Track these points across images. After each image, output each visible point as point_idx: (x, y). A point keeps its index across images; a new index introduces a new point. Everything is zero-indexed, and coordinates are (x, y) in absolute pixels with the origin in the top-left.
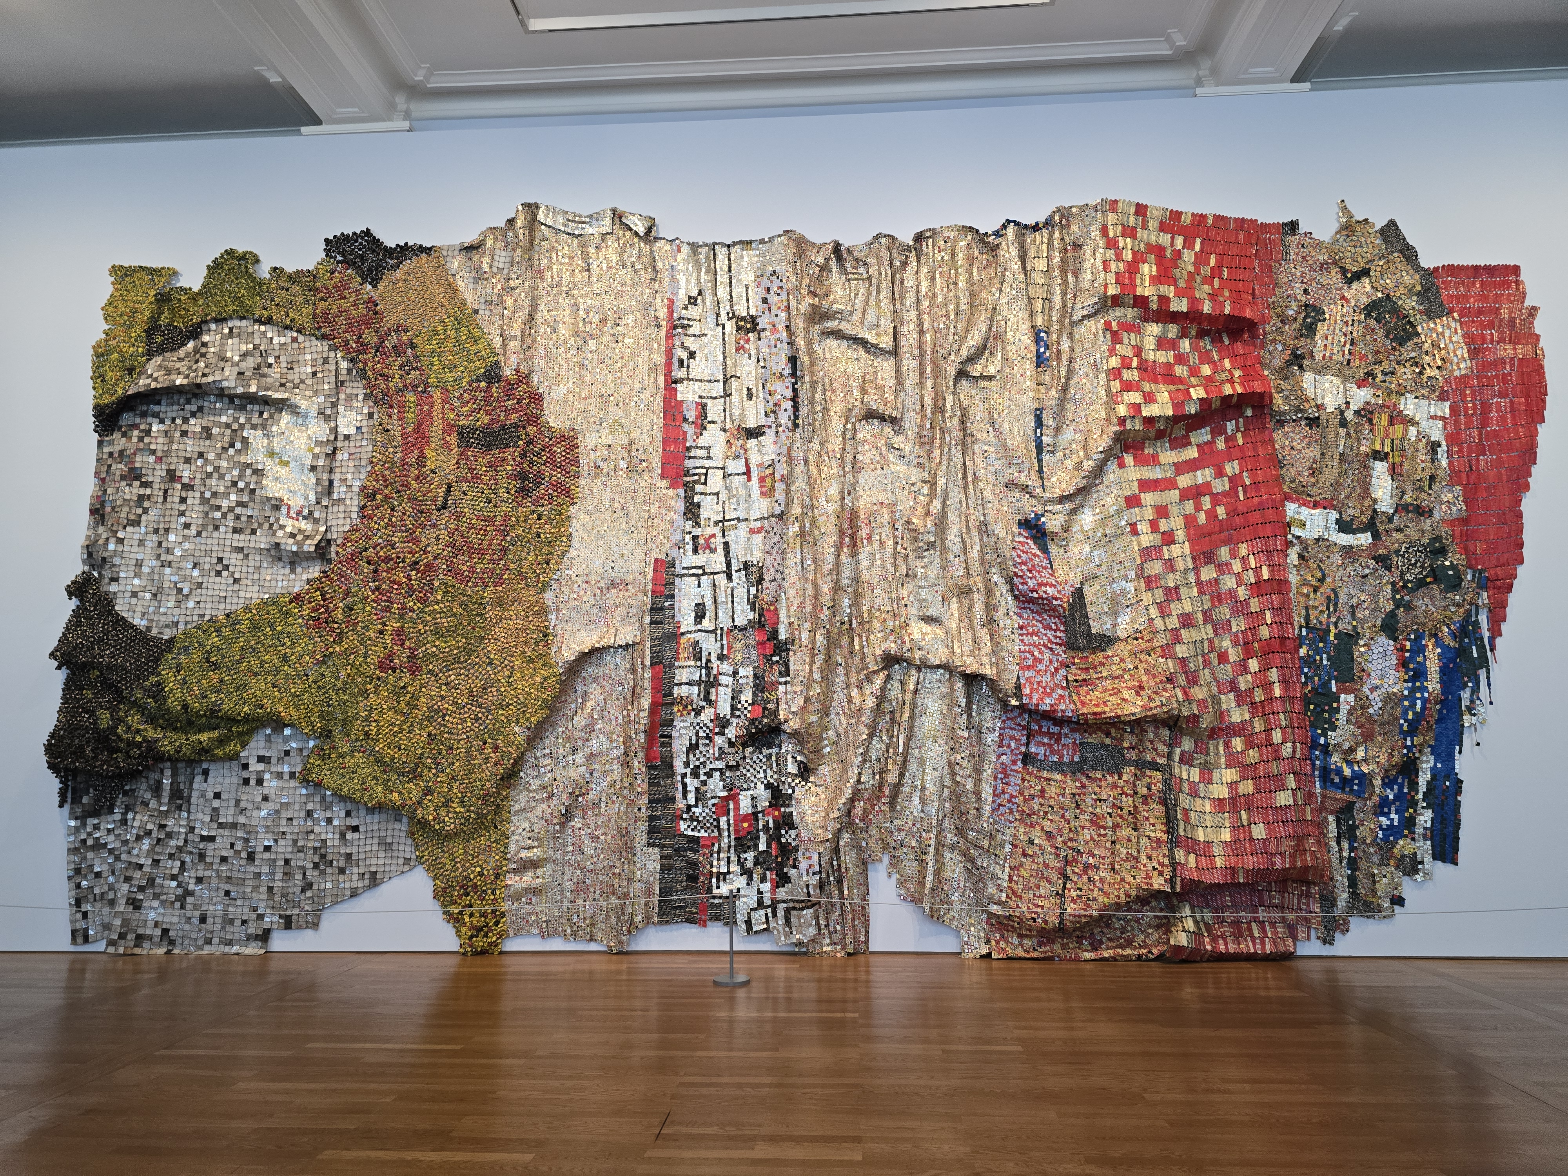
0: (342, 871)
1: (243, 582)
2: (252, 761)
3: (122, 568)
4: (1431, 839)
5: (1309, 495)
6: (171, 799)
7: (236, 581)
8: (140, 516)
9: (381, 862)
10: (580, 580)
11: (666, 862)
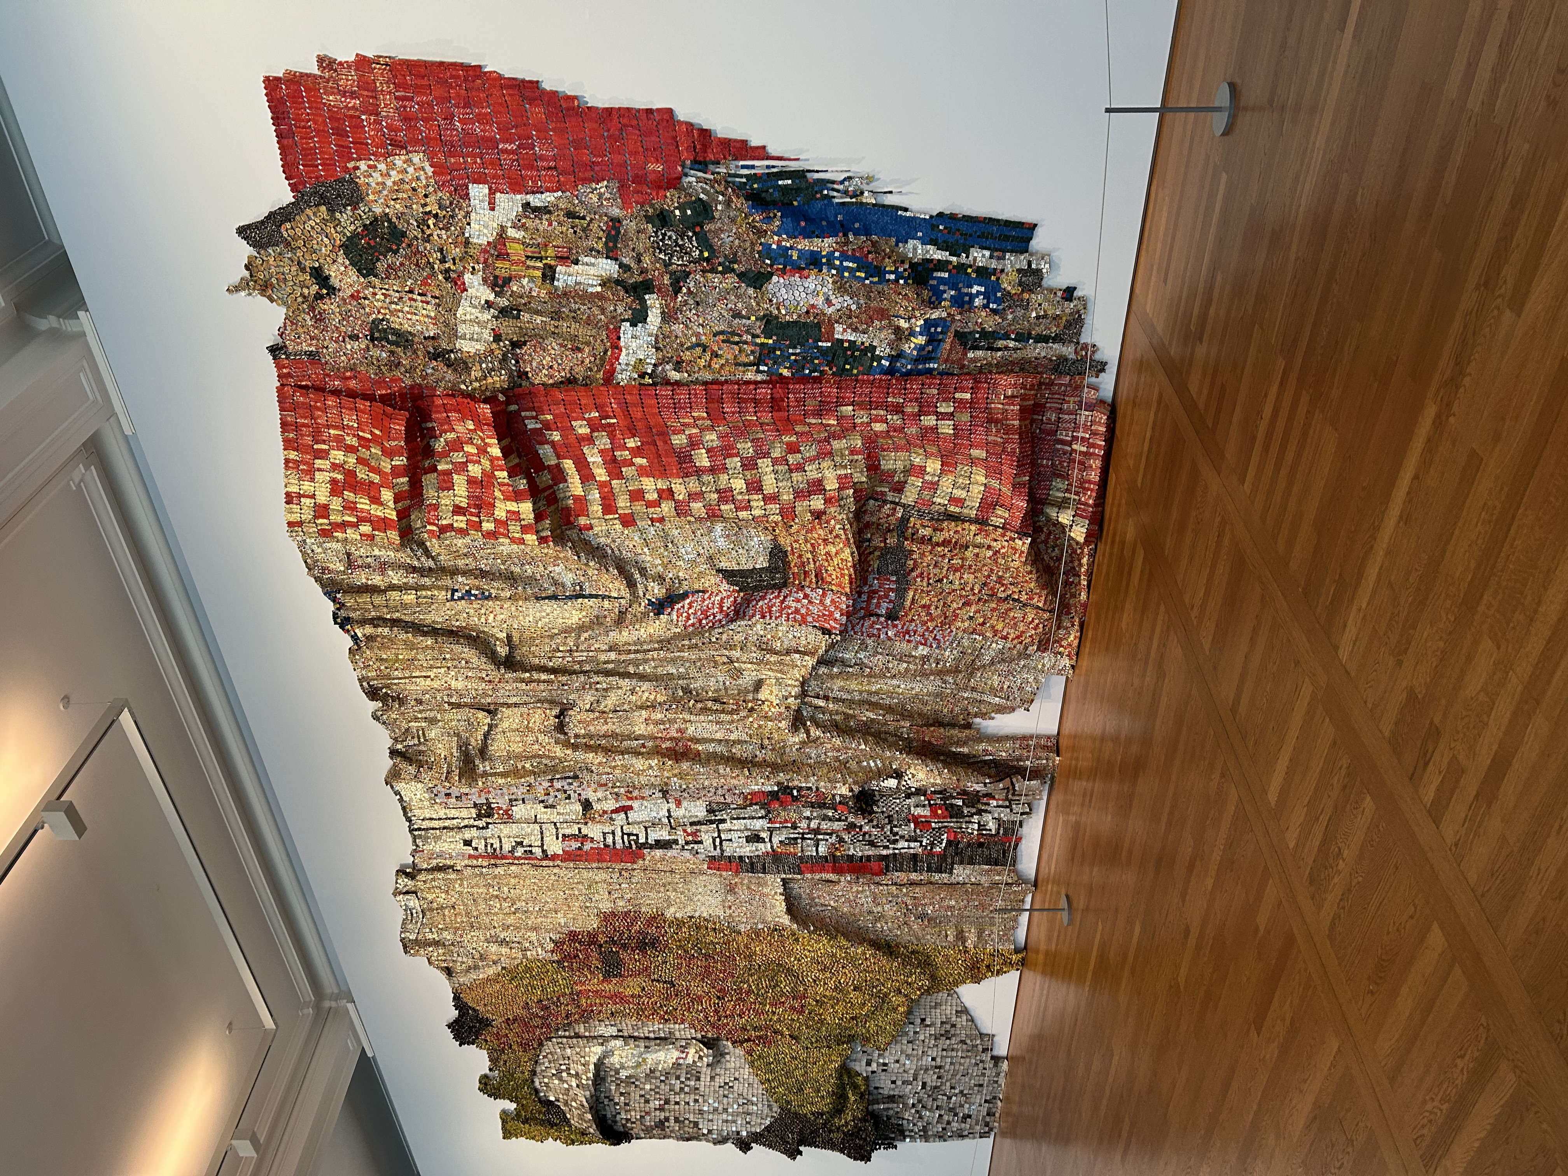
0: (954, 1026)
1: (737, 1075)
2: (870, 1069)
3: (729, 1129)
4: (1004, 251)
5: (605, 352)
6: (894, 1102)
7: (736, 1079)
8: (690, 1122)
9: (949, 1008)
10: (728, 911)
11: (966, 861)
